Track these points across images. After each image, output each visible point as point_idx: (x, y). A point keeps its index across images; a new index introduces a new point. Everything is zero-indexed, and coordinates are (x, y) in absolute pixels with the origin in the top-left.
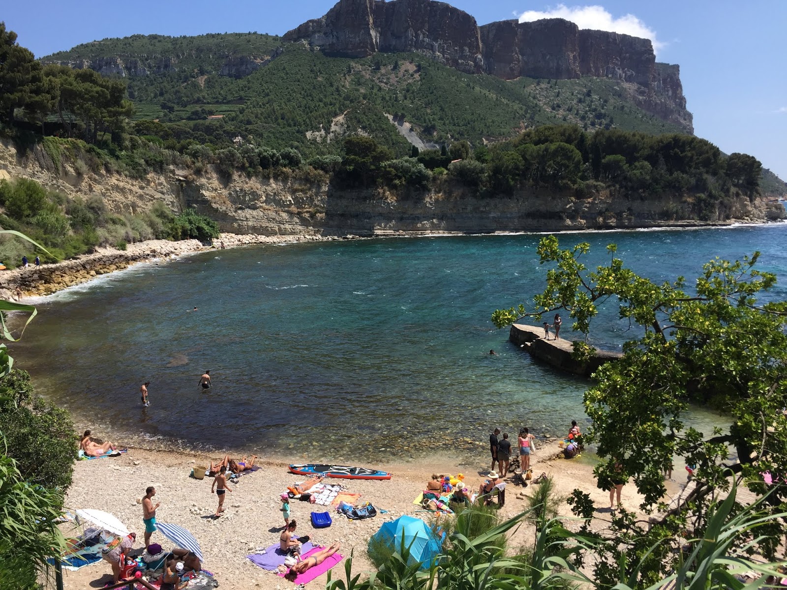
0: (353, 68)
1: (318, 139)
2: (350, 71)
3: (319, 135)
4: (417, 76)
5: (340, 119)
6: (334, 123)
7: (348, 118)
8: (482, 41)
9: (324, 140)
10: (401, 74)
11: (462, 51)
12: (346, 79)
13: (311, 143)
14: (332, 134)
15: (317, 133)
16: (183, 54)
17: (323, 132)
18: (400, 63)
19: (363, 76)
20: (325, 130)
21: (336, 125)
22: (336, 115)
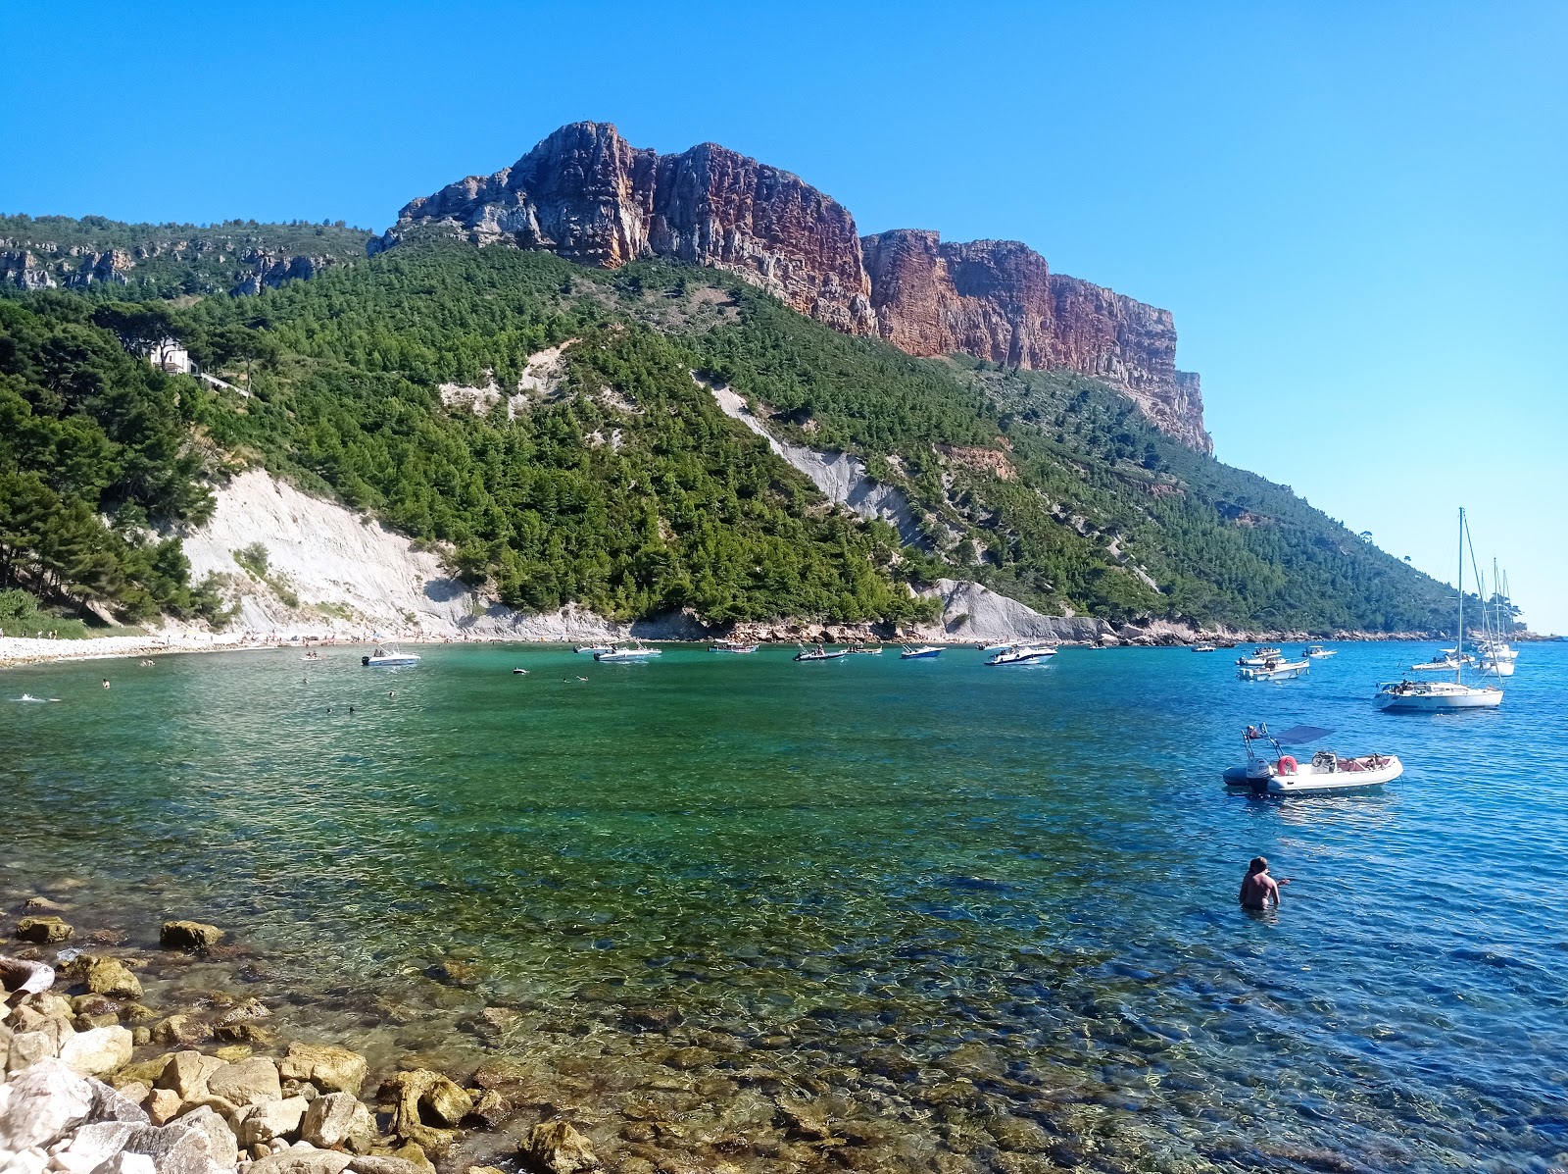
0: (575, 285)
1: (476, 407)
2: (567, 291)
3: (482, 396)
4: (732, 313)
5: (548, 358)
6: (528, 370)
7: (572, 358)
8: (866, 268)
9: (496, 413)
10: (692, 308)
11: (826, 282)
12: (557, 305)
13: (453, 416)
14: (521, 399)
15: (475, 391)
16: (153, 250)
17: (493, 391)
18: (689, 286)
19: (599, 304)
20: (500, 382)
21: (534, 374)
22: (534, 347)
